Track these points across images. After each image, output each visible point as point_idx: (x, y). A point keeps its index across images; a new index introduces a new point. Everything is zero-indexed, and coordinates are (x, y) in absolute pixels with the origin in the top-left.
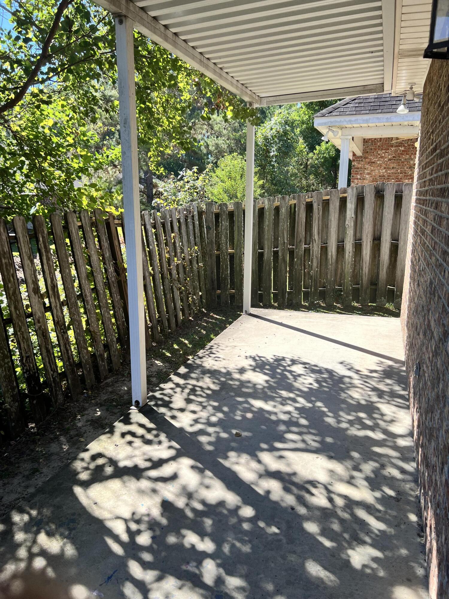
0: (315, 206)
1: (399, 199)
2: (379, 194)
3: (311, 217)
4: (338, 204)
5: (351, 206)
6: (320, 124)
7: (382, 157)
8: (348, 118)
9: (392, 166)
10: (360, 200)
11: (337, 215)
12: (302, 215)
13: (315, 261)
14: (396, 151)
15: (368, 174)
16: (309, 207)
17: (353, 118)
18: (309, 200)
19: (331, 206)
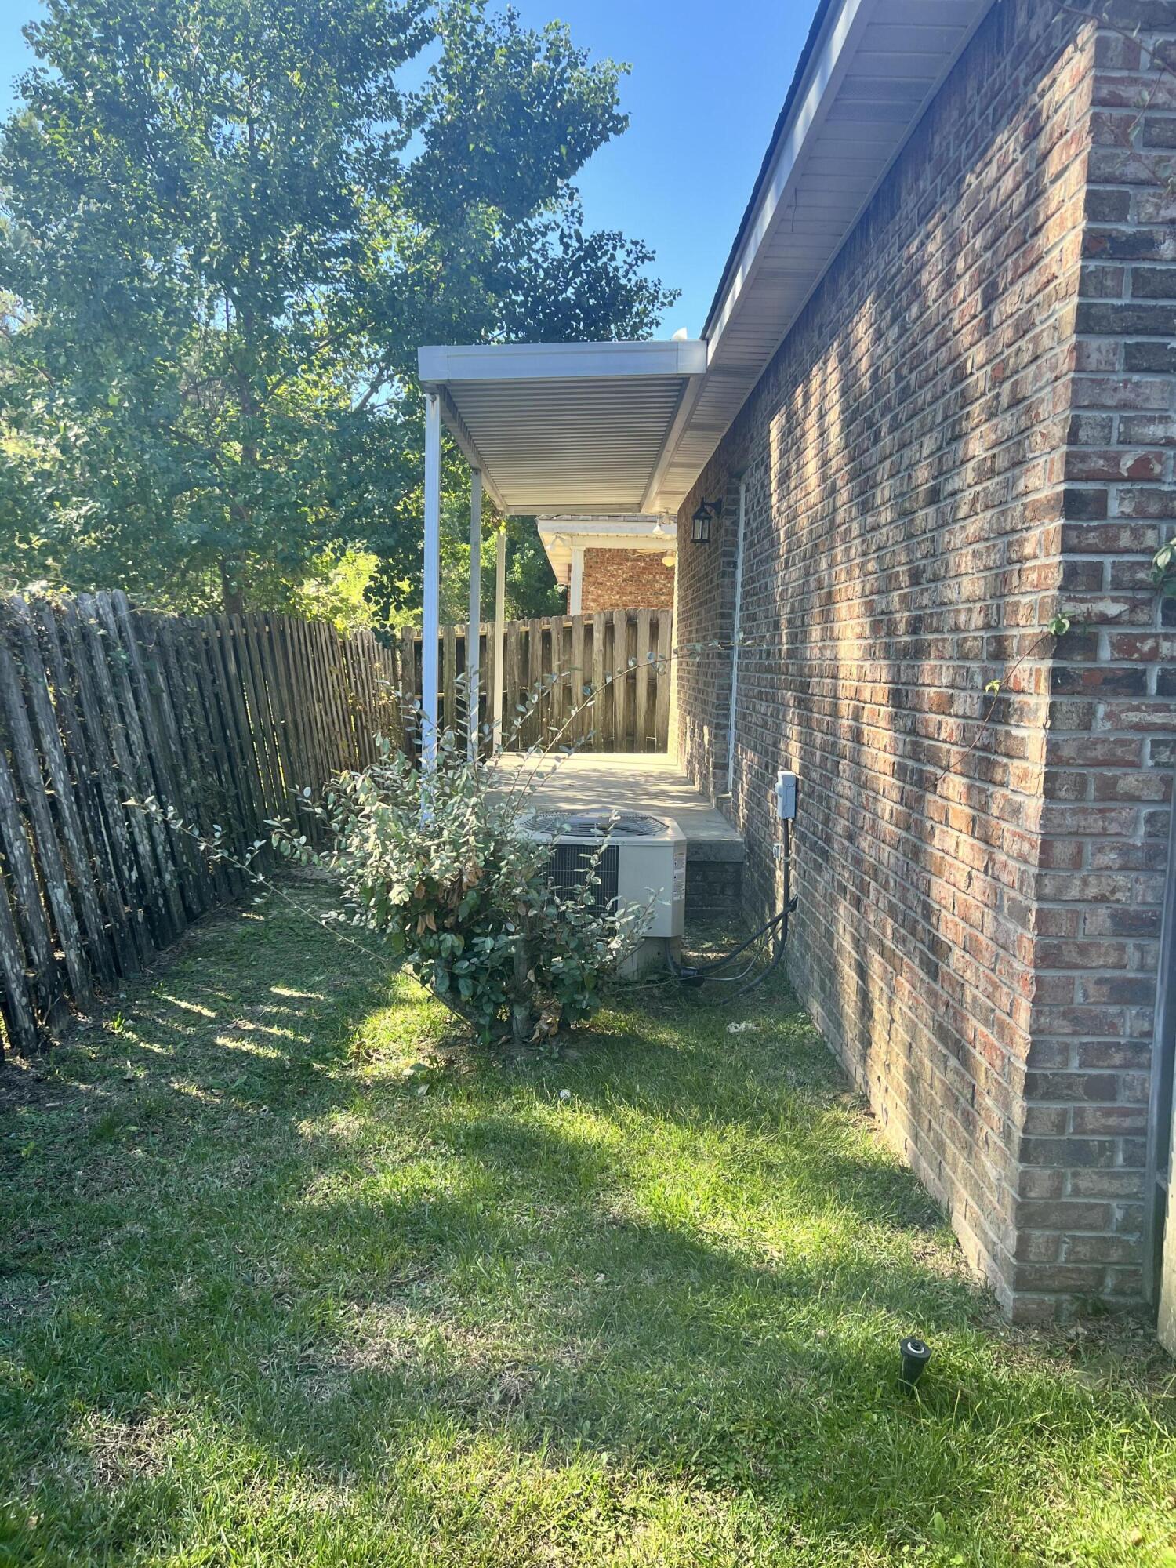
0: (554, 635)
1: (654, 628)
2: (632, 623)
3: (550, 649)
4: (582, 632)
5: (598, 636)
6: (545, 529)
7: (613, 576)
8: (582, 524)
9: (629, 589)
10: (610, 629)
11: (581, 647)
12: (537, 646)
13: (556, 706)
14: (633, 568)
15: (594, 601)
16: (546, 636)
17: (588, 524)
18: (545, 627)
19: (574, 636)
